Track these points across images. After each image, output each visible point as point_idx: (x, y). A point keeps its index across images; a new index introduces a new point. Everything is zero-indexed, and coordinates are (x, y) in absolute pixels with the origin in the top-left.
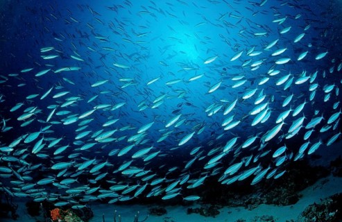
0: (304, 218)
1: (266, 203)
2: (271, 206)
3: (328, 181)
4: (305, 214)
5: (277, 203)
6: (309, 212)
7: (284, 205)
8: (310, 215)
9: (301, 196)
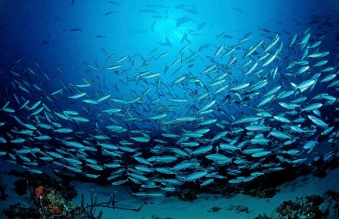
0: (278, 213)
1: (244, 193)
2: (248, 197)
3: (307, 179)
4: (279, 210)
5: (254, 195)
6: (283, 209)
7: (261, 197)
8: (284, 212)
9: (279, 191)
